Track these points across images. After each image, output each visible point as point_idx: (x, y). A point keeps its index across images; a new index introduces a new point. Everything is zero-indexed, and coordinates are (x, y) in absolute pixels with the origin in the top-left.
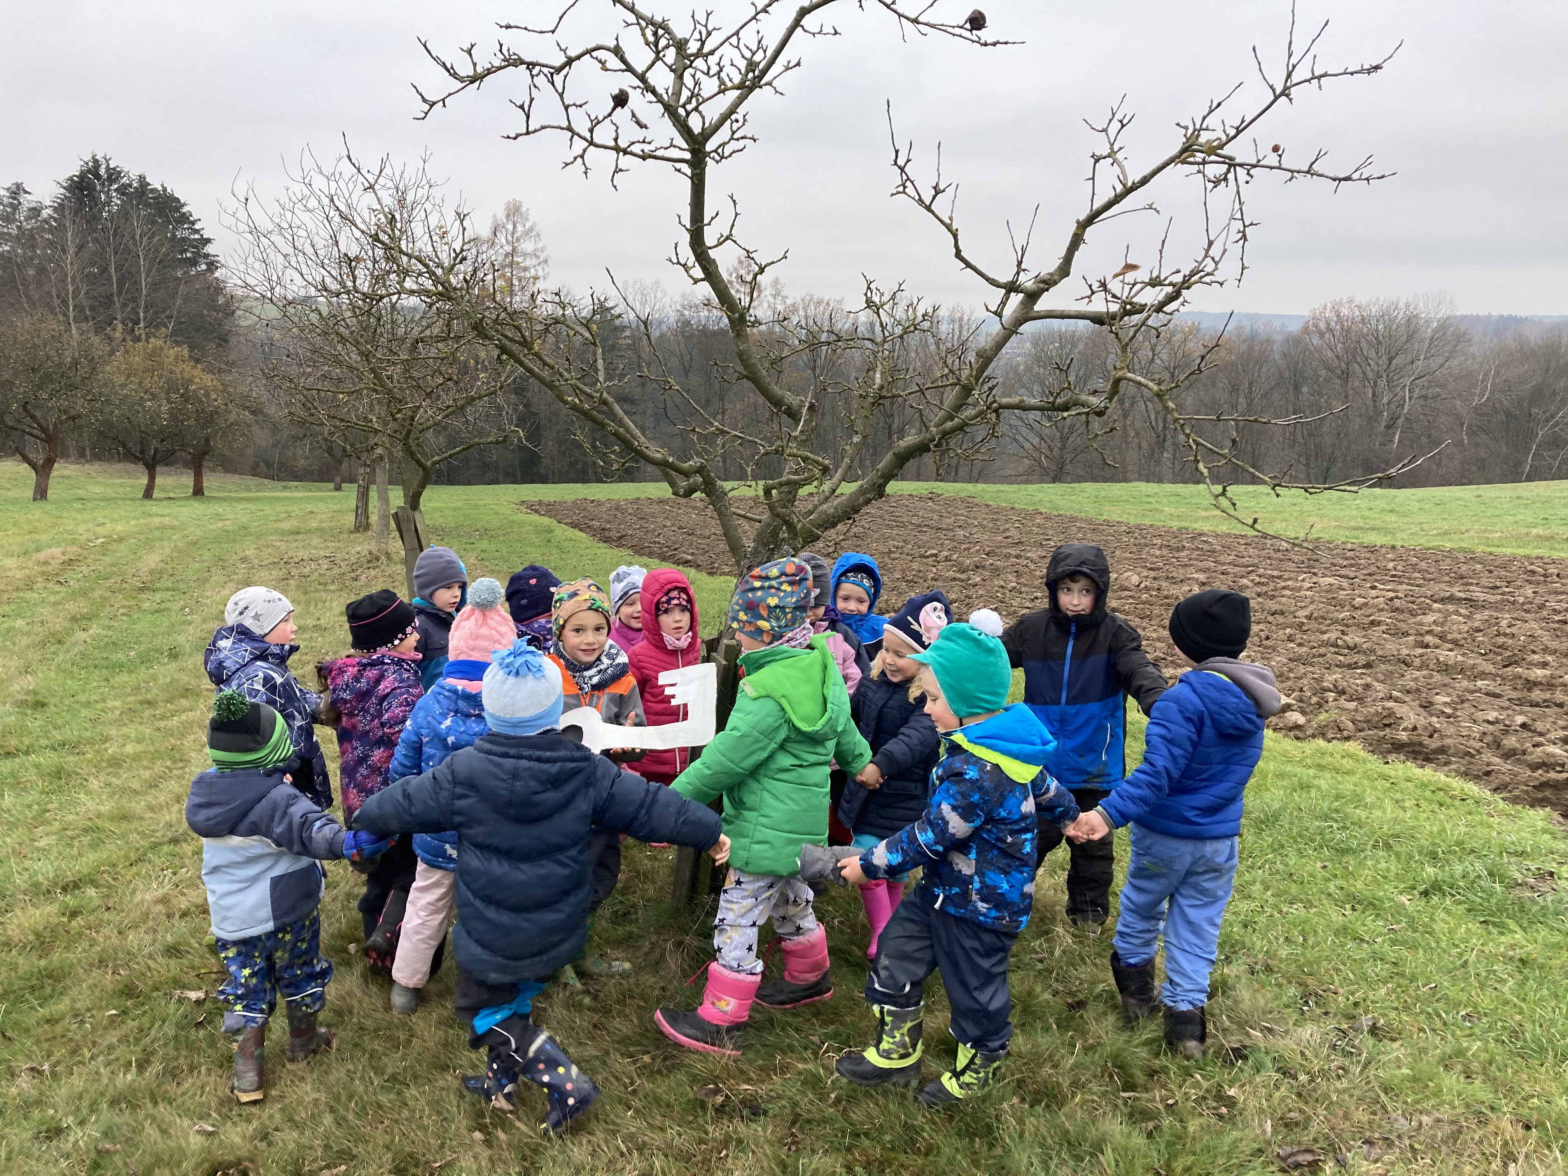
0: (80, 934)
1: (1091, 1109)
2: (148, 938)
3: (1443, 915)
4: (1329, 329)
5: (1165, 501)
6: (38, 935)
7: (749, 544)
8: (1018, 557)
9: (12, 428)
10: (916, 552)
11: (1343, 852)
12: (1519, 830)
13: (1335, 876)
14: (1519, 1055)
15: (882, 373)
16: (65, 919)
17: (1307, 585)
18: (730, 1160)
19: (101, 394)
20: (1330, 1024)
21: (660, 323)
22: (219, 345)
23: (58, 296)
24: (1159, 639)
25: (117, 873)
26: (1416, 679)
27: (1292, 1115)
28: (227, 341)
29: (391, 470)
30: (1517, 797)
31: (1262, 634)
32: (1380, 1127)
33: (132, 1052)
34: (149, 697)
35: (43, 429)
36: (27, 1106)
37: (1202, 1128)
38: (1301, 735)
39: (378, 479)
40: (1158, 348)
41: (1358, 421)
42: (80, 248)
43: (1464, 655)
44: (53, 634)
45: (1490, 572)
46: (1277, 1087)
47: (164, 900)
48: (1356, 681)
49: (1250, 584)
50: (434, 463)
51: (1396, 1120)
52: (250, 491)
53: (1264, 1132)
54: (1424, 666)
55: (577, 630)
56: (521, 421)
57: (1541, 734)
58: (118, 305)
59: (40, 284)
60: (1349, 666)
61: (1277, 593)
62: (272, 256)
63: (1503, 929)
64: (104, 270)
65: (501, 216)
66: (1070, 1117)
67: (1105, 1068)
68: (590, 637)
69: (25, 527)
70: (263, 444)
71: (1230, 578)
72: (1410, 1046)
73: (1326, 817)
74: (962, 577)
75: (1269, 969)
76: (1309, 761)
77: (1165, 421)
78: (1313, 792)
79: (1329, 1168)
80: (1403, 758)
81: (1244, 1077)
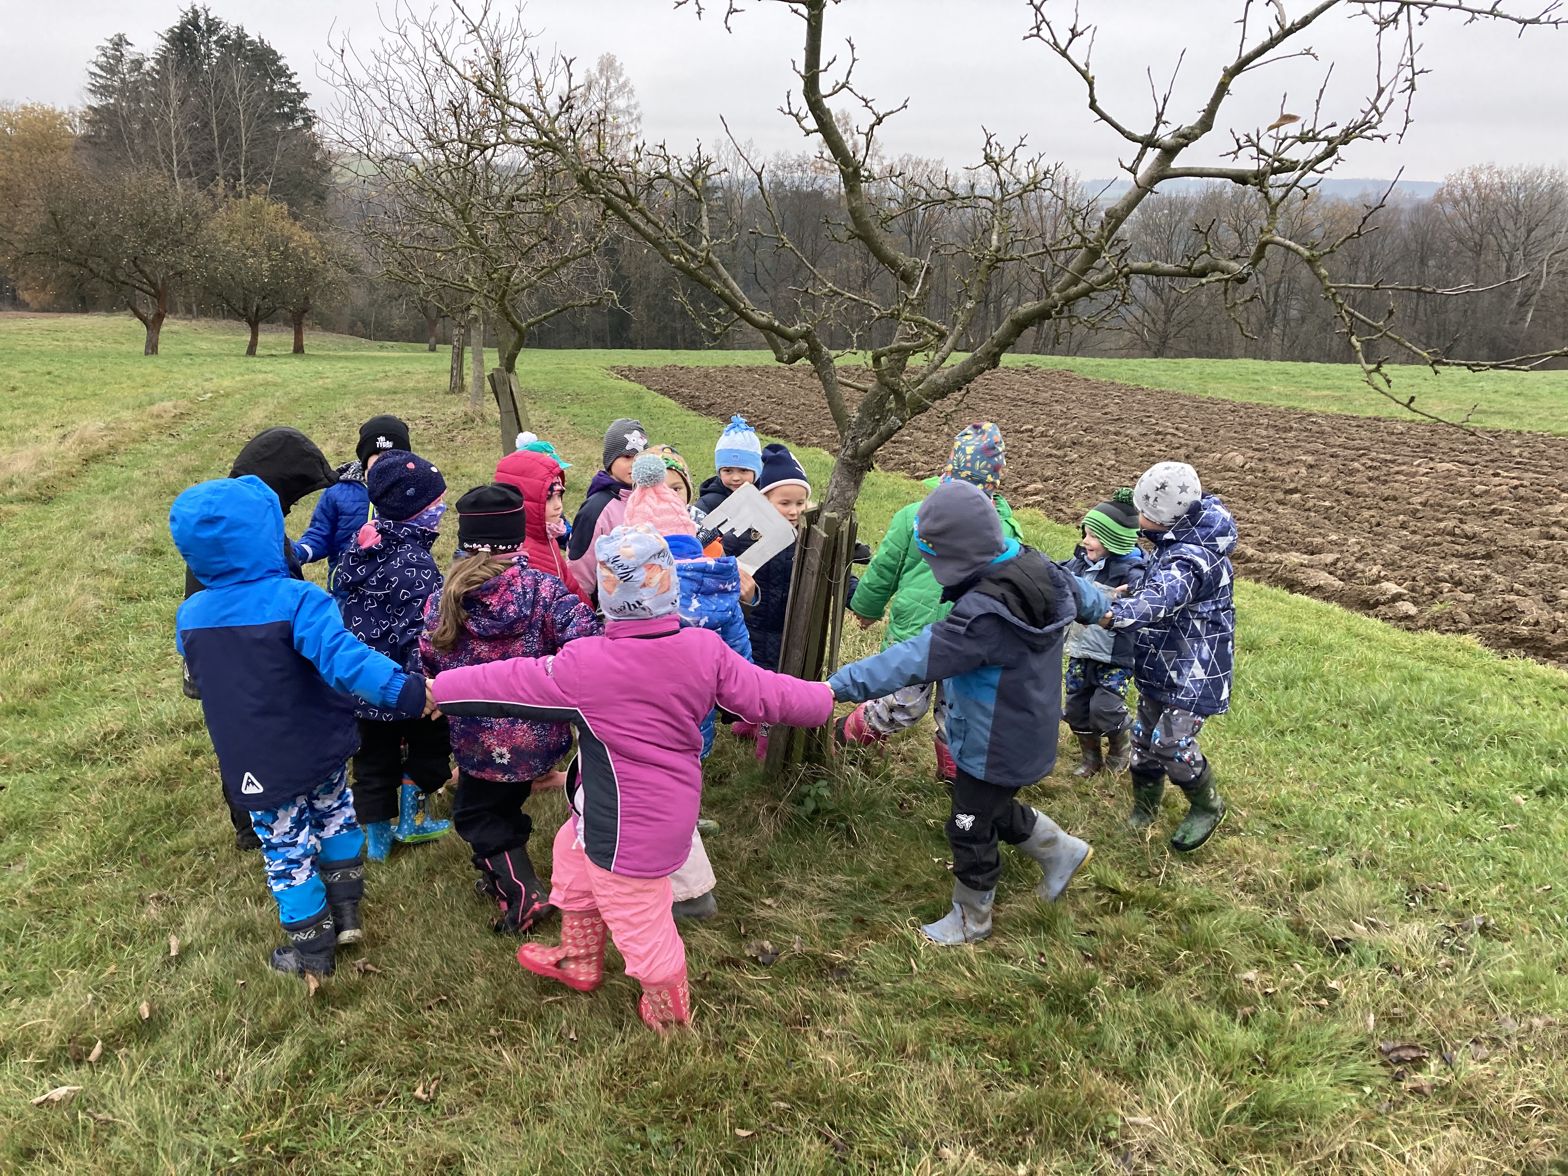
1: (1187, 993)
3: (1560, 816)
4: (1466, 198)
5: (1273, 379)
6: (164, 771)
7: (854, 414)
8: (1117, 434)
9: (123, 283)
10: (1011, 426)
11: (1456, 748)
13: (1446, 772)
15: (999, 234)
16: (188, 758)
17: (1422, 470)
19: (205, 250)
20: (1439, 921)
22: (317, 203)
23: (163, 151)
24: (1264, 523)
26: (1540, 572)
27: (1397, 1010)
28: (324, 199)
29: (485, 331)
31: (1373, 520)
32: (1487, 1026)
35: (153, 285)
37: (1302, 1018)
38: (1412, 626)
39: (473, 341)
41: (1488, 296)
42: (183, 101)
44: (168, 485)
46: (1381, 982)
48: (1474, 572)
49: (1362, 468)
50: (529, 325)
51: (1505, 1020)
52: (348, 349)
53: (1366, 1025)
54: (1549, 558)
56: (615, 285)
58: (219, 161)
59: (145, 138)
60: (1467, 556)
61: (1388, 478)
62: (368, 110)
64: (206, 125)
65: (595, 70)
69: (139, 380)
70: (360, 303)
71: (1340, 461)
72: (1522, 947)
73: (1438, 711)
74: (1058, 453)
75: (1374, 864)
76: (1420, 653)
77: (1276, 295)
78: (1425, 685)
79: (1434, 1064)
80: (1523, 653)
81: (1346, 970)
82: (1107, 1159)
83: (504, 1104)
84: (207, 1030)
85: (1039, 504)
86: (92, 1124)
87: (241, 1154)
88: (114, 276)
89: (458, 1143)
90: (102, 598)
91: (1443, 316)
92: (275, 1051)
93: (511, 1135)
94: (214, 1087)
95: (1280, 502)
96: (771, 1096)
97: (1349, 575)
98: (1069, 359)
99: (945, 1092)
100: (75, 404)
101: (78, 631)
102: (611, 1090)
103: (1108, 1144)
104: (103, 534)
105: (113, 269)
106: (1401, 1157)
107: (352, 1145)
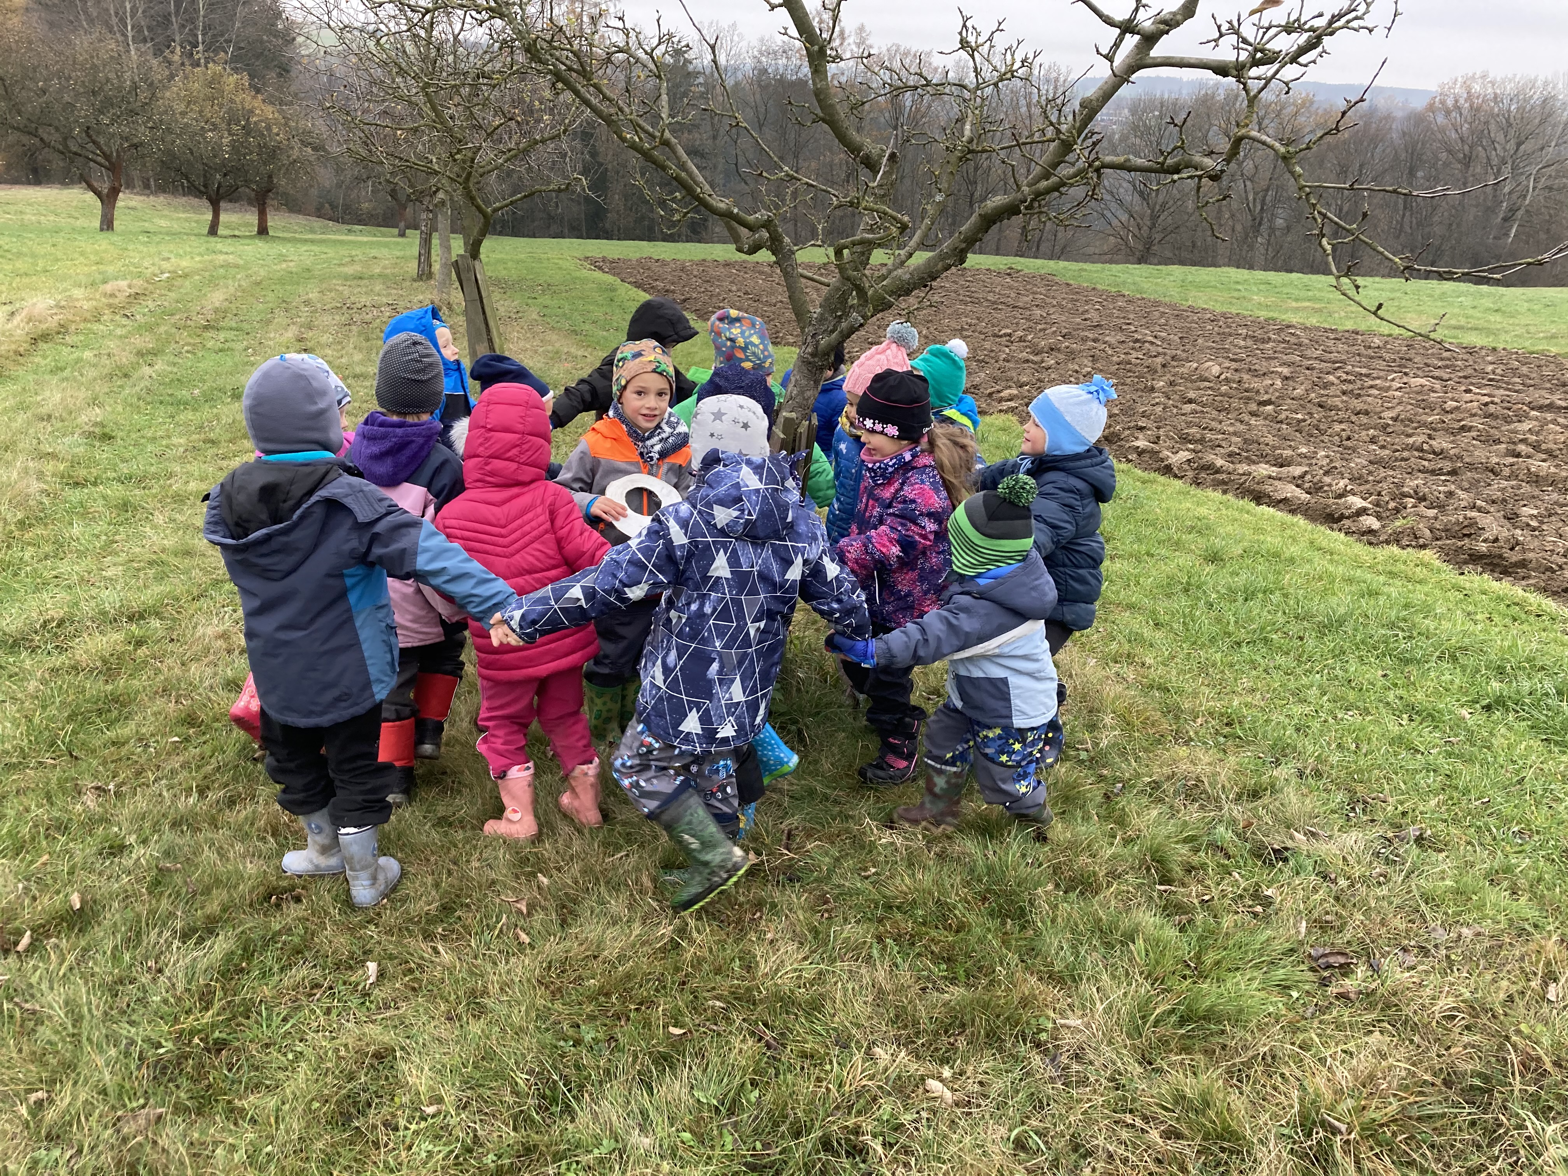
0: (145, 662)
1: (1126, 900)
2: (209, 671)
3: (1503, 731)
4: (1457, 107)
5: (1254, 288)
6: (105, 661)
7: (816, 311)
8: (1095, 340)
9: (75, 154)
10: (990, 330)
11: (1407, 662)
13: (1395, 685)
15: (973, 124)
16: (131, 648)
17: (1396, 385)
18: (763, 923)
19: (161, 122)
20: (1379, 830)
21: (736, 69)
22: (280, 75)
23: (117, 14)
24: (1235, 434)
25: (181, 607)
26: (1503, 490)
27: (1329, 918)
28: (288, 71)
29: (453, 216)
31: (1344, 434)
32: (1416, 935)
33: (194, 778)
34: (212, 436)
35: (107, 157)
36: (92, 822)
37: (1236, 925)
38: (1374, 540)
39: (440, 226)
40: (1266, 121)
41: (1473, 210)
43: (1556, 466)
44: (119, 368)
46: (1315, 890)
47: (224, 636)
48: (1438, 488)
49: (1336, 381)
50: (496, 210)
51: (1434, 929)
52: (315, 232)
53: (1299, 932)
54: (1513, 476)
55: (639, 393)
56: (584, 167)
58: (175, 26)
60: (1433, 472)
61: (1362, 392)
66: (1105, 905)
67: (1143, 861)
68: (651, 401)
69: (92, 257)
70: (327, 184)
71: (1315, 373)
72: (1457, 858)
73: (1392, 625)
74: (1035, 359)
75: (1318, 774)
76: (1380, 567)
77: (1263, 203)
78: (1382, 600)
79: (1361, 971)
80: (1480, 569)
81: (1283, 878)
82: (1037, 1060)
83: (438, 1000)
84: (139, 922)
85: (1012, 410)
86: (18, 1013)
87: (169, 1045)
88: (66, 146)
89: (388, 1038)
90: (46, 482)
91: (1427, 230)
92: (209, 943)
93: (444, 1031)
94: (145, 979)
95: (1253, 414)
96: (706, 994)
97: (1316, 489)
98: (1052, 263)
99: (880, 994)
100: (26, 280)
101: (20, 516)
102: (547, 987)
103: (1038, 1045)
104: (50, 416)
105: (65, 139)
106: (1322, 1061)
107: (283, 1038)
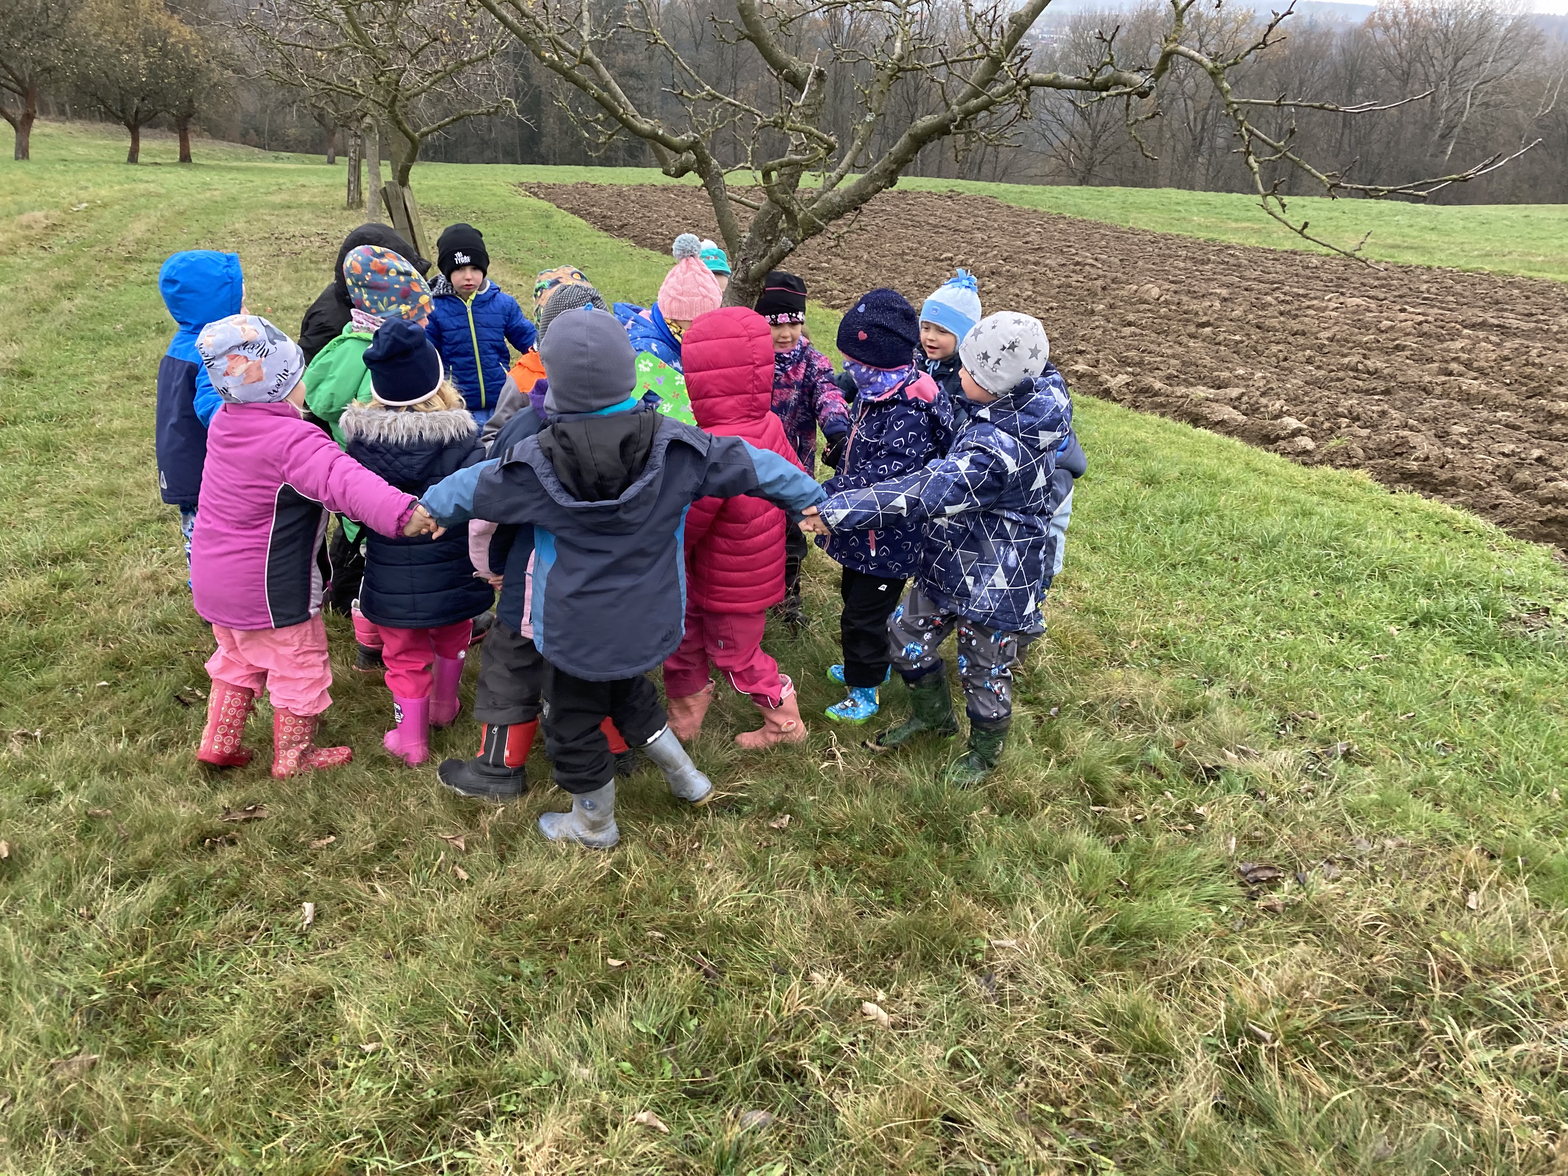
0: (71, 606)
1: (1060, 821)
2: (138, 613)
3: (1430, 646)
4: (1396, 23)
5: (1195, 209)
6: (28, 605)
7: (745, 233)
8: (1036, 264)
10: (930, 254)
11: (1338, 581)
12: (1520, 565)
13: (1327, 604)
14: (1491, 786)
15: (903, 41)
16: (55, 591)
17: (1332, 305)
18: (702, 853)
19: (75, 44)
20: (1306, 748)
24: (1174, 356)
25: (107, 548)
26: (1434, 408)
27: (1258, 833)
29: (380, 142)
30: (1522, 531)
31: (1281, 355)
32: (1342, 847)
33: (123, 723)
34: (136, 372)
35: (19, 82)
36: (18, 770)
37: (1168, 843)
38: (1309, 461)
39: (368, 152)
40: (1207, 38)
41: (1411, 127)
43: (1488, 384)
44: (37, 302)
45: (1528, 298)
46: (1245, 807)
47: (153, 577)
48: (1372, 408)
49: (1274, 302)
50: (424, 134)
51: (1359, 842)
52: (240, 160)
53: (1229, 849)
54: (1445, 394)
57: (1556, 469)
60: (1367, 392)
61: (1299, 313)
63: (1488, 661)
66: (1039, 827)
67: (1077, 783)
69: (7, 187)
70: (251, 109)
71: (1253, 294)
72: (1382, 771)
73: (1325, 545)
75: (1250, 693)
76: (1314, 487)
77: (1204, 121)
78: (1315, 519)
79: (1288, 884)
80: (1410, 488)
81: (1214, 796)
82: (972, 980)
83: (376, 939)
84: (68, 869)
87: (103, 991)
89: (326, 978)
91: (1366, 148)
92: (141, 889)
94: (77, 926)
95: (1191, 336)
96: (645, 925)
97: (1253, 410)
98: (993, 186)
99: (818, 920)
102: (485, 923)
103: (973, 966)
106: (1249, 972)
107: (220, 981)
